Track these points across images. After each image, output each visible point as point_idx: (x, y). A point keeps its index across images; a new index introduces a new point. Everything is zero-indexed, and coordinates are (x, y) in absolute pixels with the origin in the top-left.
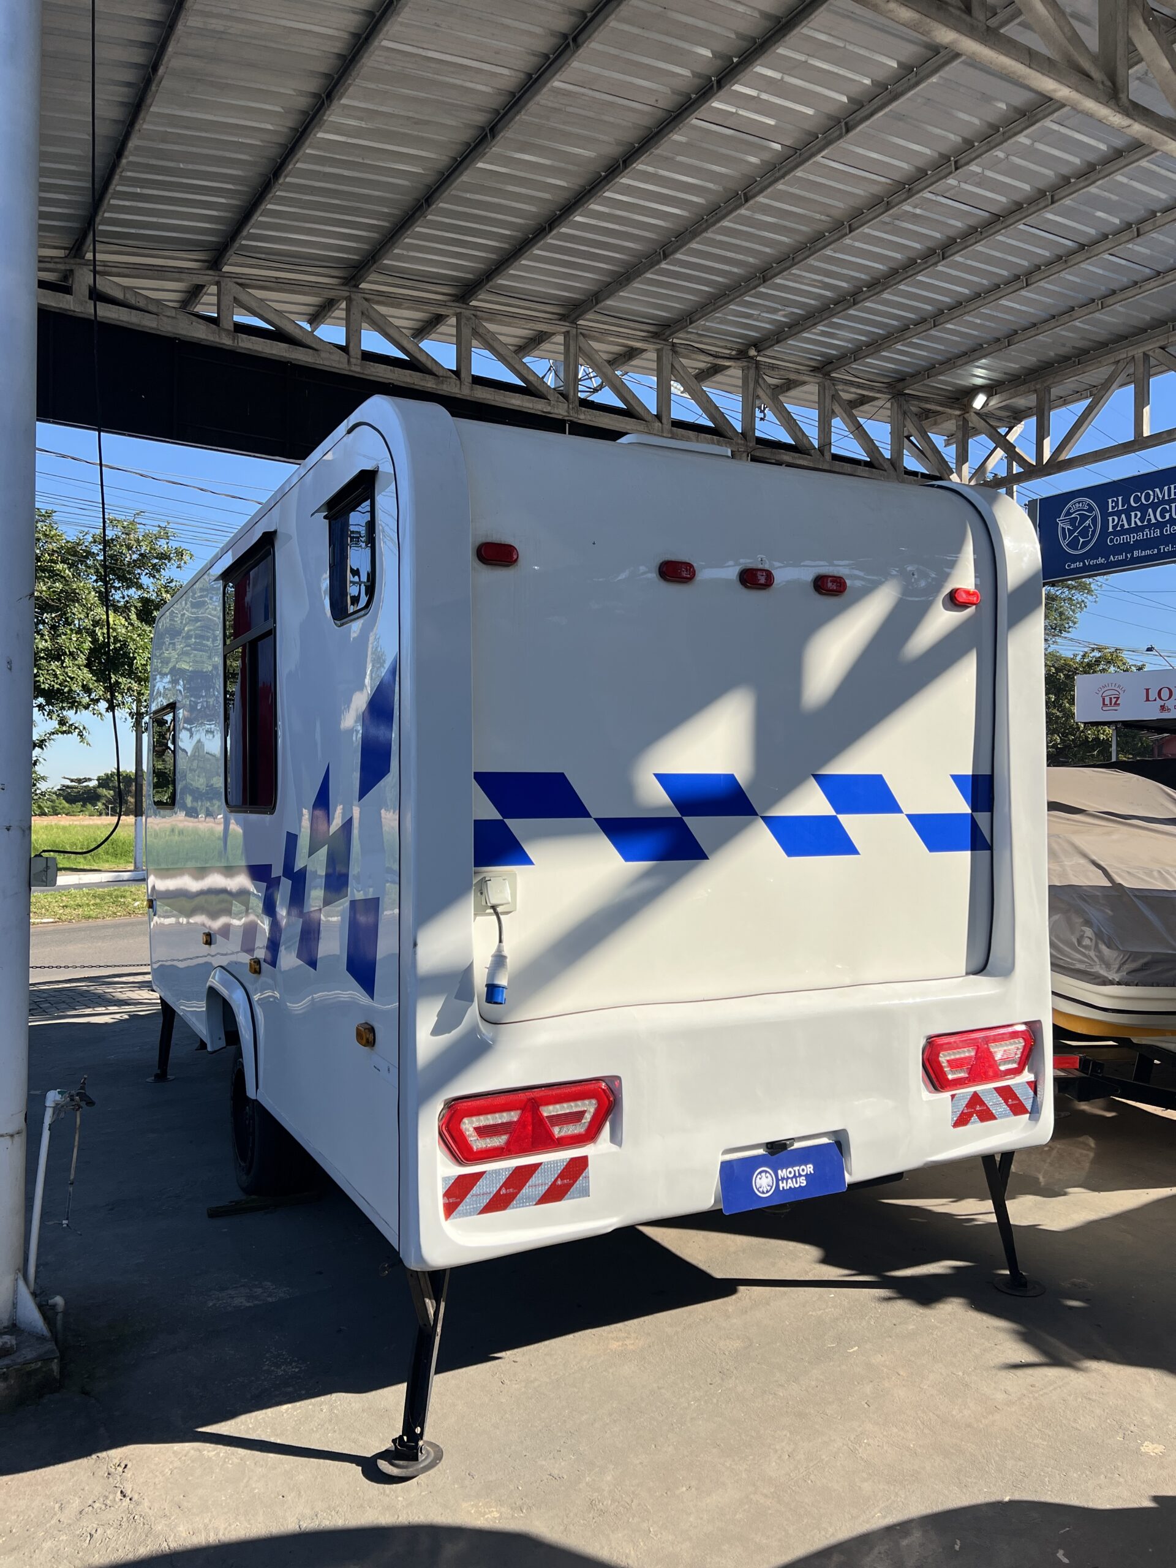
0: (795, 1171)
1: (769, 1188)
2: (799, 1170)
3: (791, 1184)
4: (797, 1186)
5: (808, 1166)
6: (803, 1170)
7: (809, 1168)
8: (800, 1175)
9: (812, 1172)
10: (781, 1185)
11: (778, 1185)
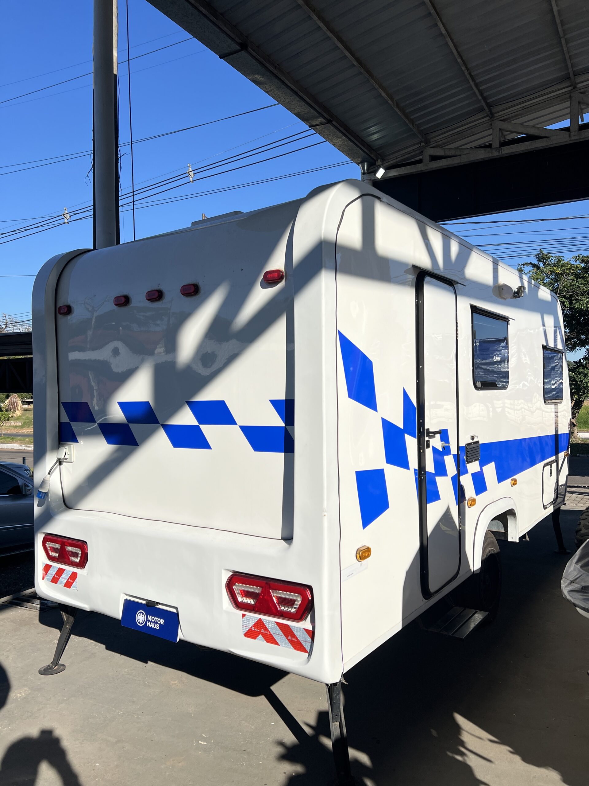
0: (155, 619)
1: (142, 622)
2: (157, 620)
3: (152, 625)
4: (155, 628)
5: (162, 620)
6: (159, 621)
7: (162, 622)
8: (157, 623)
9: (163, 624)
10: (148, 624)
11: (146, 623)
